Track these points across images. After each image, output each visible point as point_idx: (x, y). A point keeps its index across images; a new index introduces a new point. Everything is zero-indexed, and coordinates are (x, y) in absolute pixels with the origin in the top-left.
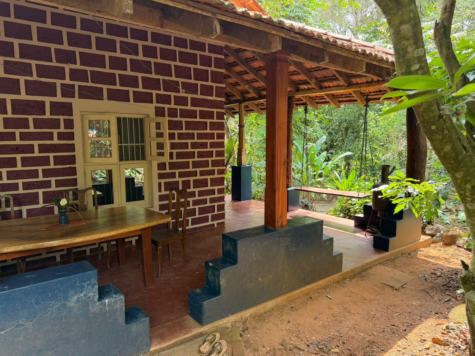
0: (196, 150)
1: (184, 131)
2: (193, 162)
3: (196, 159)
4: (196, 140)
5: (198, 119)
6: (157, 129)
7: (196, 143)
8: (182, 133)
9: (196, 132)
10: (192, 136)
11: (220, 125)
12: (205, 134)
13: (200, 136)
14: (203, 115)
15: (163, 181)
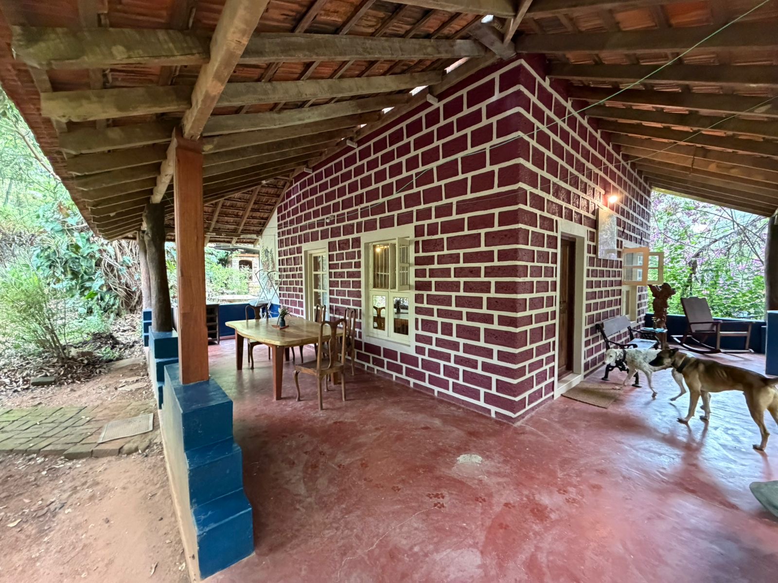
0: (462, 280)
1: (446, 252)
2: (456, 297)
3: (462, 293)
4: (461, 264)
5: (466, 232)
6: (415, 252)
7: (461, 268)
8: (444, 255)
9: (461, 252)
10: (455, 259)
11: (506, 236)
12: (477, 253)
13: (468, 258)
14: (474, 223)
15: (420, 317)
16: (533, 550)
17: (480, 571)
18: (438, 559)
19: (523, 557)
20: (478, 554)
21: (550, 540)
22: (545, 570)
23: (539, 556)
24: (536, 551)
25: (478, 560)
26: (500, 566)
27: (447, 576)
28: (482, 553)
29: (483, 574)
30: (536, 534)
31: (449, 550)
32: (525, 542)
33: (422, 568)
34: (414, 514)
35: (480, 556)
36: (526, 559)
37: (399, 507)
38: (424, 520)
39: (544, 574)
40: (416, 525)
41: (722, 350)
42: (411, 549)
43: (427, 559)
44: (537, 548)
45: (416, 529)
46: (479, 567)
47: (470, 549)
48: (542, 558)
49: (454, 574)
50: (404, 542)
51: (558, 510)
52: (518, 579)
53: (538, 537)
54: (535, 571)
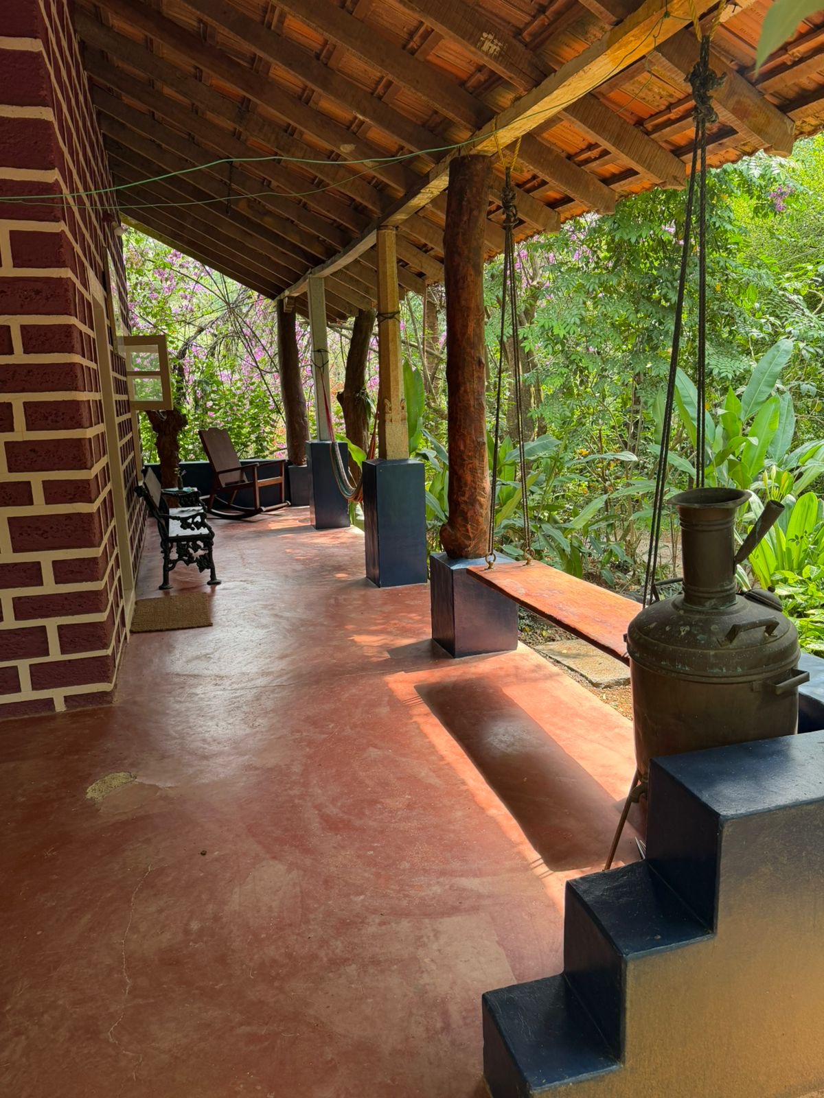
16: (316, 812)
17: (294, 874)
18: (237, 908)
19: (315, 825)
20: (272, 862)
21: (320, 791)
22: (346, 817)
23: (328, 812)
24: (320, 811)
25: (280, 867)
26: (307, 851)
27: (270, 909)
28: (275, 858)
29: (301, 873)
30: (301, 797)
31: (237, 889)
32: (300, 812)
33: (231, 932)
34: (129, 901)
35: (277, 862)
36: (321, 824)
37: (89, 916)
38: (155, 895)
39: (349, 821)
40: (153, 909)
41: (264, 509)
42: (187, 932)
43: (224, 920)
44: (318, 807)
45: (160, 911)
46: (289, 871)
47: (257, 866)
48: (332, 811)
49: (274, 901)
50: (166, 937)
51: (293, 761)
52: (335, 845)
53: (308, 798)
54: (341, 826)
